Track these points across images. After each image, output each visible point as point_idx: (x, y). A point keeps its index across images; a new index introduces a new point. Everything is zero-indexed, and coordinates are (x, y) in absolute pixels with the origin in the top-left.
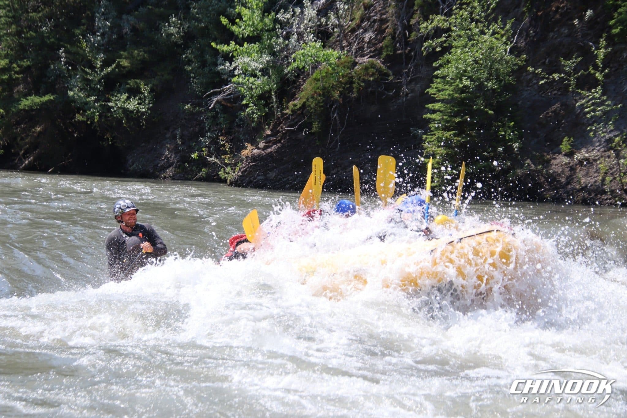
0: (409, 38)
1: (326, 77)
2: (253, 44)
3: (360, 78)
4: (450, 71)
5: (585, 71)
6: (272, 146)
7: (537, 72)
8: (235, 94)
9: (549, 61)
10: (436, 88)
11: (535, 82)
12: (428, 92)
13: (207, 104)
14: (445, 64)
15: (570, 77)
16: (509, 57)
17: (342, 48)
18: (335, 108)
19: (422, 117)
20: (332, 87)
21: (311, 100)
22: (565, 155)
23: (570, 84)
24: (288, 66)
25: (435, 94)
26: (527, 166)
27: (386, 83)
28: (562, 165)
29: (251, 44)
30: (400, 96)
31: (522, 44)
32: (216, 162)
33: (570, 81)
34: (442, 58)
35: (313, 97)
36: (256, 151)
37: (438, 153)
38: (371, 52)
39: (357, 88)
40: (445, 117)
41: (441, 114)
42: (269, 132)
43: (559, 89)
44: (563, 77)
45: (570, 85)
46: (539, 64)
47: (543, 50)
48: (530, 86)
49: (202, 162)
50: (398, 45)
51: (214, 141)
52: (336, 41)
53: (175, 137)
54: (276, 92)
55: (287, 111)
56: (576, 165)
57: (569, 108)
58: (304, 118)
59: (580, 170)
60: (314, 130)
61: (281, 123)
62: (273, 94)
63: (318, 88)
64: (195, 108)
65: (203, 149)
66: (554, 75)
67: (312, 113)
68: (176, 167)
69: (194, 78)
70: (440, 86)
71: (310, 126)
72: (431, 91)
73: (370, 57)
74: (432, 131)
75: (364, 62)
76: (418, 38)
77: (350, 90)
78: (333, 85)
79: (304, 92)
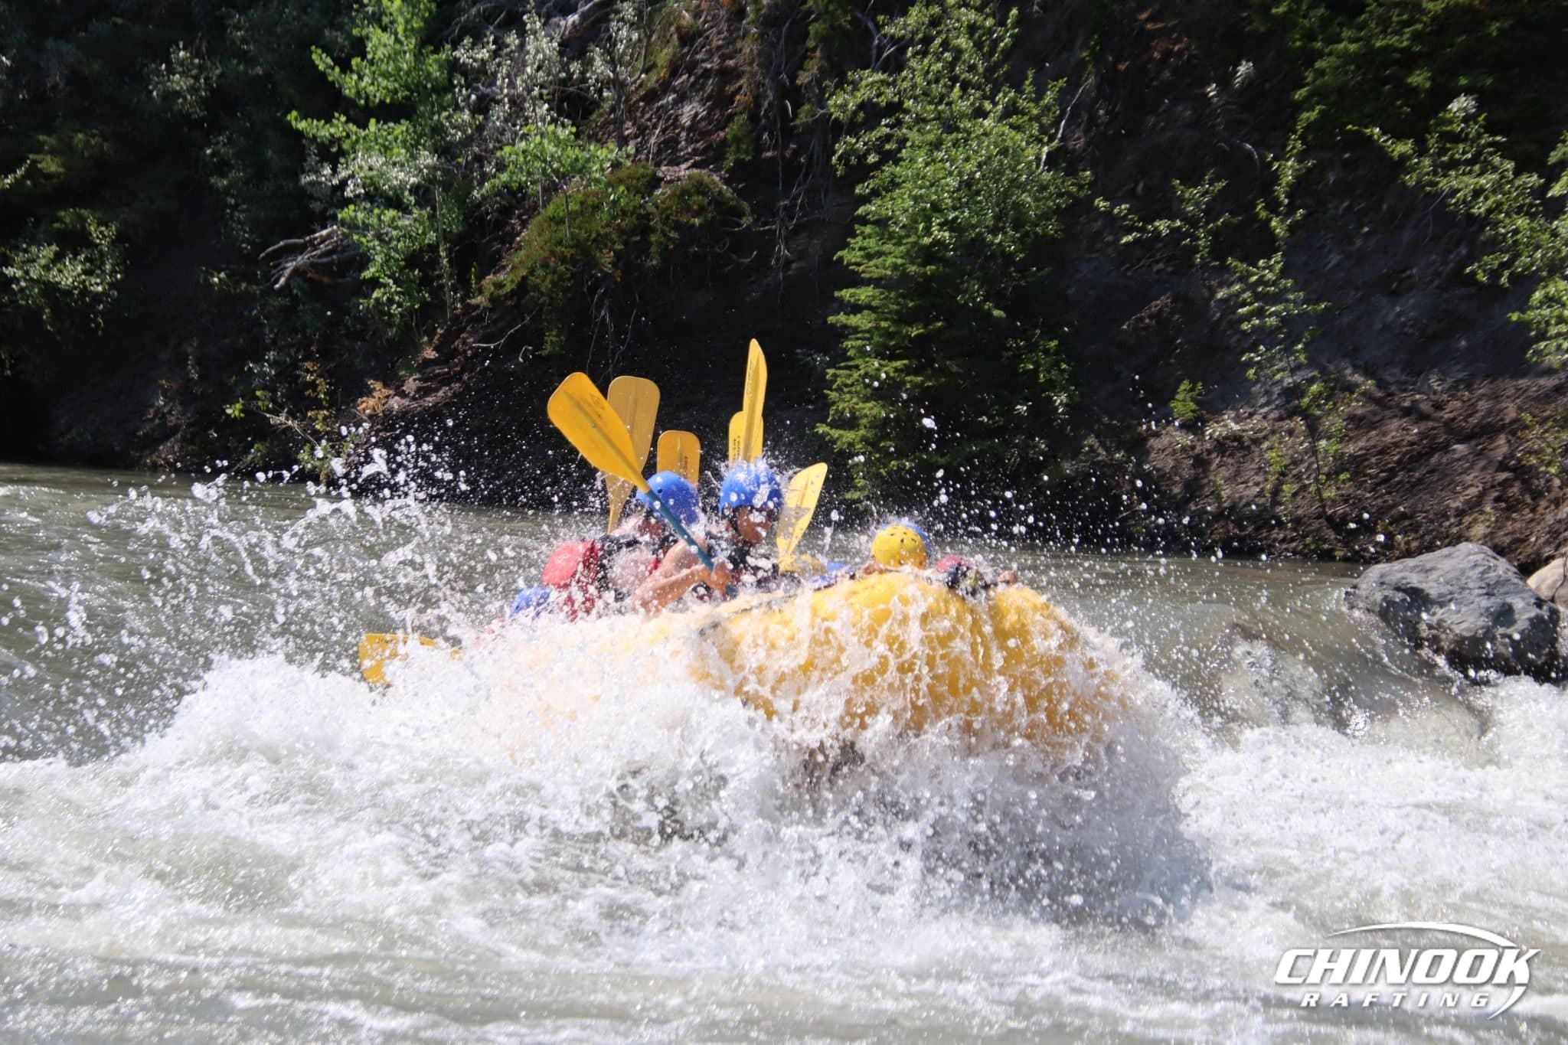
0: (793, 120)
1: (581, 213)
2: (391, 124)
3: (667, 218)
4: (899, 206)
5: (1233, 214)
6: (437, 390)
7: (1116, 211)
8: (343, 251)
9: (1145, 187)
10: (861, 249)
11: (1110, 238)
12: (841, 259)
13: (267, 277)
14: (887, 191)
15: (1196, 228)
16: (1047, 176)
17: (623, 142)
18: (604, 294)
19: (826, 322)
20: (594, 240)
21: (540, 272)
22: (1182, 426)
23: (1197, 246)
24: (481, 184)
25: (858, 264)
26: (1087, 453)
27: (734, 233)
28: (1174, 452)
29: (385, 123)
30: (770, 267)
31: (1078, 143)
32: (290, 428)
33: (1198, 239)
34: (877, 173)
35: (545, 265)
36: (396, 403)
37: (866, 416)
38: (695, 152)
39: (660, 244)
40: (884, 324)
41: (873, 316)
42: (430, 354)
43: (1169, 260)
44: (1180, 228)
45: (1195, 250)
46: (1120, 194)
47: (1129, 158)
48: (1098, 251)
49: (255, 426)
50: (765, 136)
51: (287, 372)
52: (607, 123)
53: (182, 362)
54: (449, 251)
55: (478, 300)
56: (1209, 452)
57: (1193, 308)
58: (523, 319)
59: (1219, 466)
60: (547, 349)
61: (463, 330)
62: (443, 254)
63: (560, 243)
64: (238, 283)
65: (258, 393)
66: (1157, 224)
67: (543, 304)
68: (184, 439)
69: (235, 207)
70: (872, 244)
71: (538, 340)
72: (848, 256)
73: (694, 166)
74: (850, 359)
75: (679, 179)
76: (816, 121)
77: (643, 248)
78: (598, 234)
79: (522, 253)
